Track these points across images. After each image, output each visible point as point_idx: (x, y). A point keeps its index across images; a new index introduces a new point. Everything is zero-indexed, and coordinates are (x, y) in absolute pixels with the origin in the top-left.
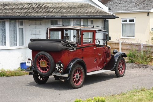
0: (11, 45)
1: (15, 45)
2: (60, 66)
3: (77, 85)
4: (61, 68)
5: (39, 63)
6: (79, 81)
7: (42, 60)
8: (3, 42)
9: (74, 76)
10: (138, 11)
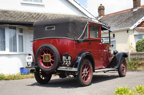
0: (11, 51)
1: (15, 51)
2: (67, 58)
3: (85, 82)
4: (68, 61)
5: (42, 58)
6: (87, 78)
7: (45, 54)
8: (3, 48)
9: (83, 71)
10: (118, 29)
